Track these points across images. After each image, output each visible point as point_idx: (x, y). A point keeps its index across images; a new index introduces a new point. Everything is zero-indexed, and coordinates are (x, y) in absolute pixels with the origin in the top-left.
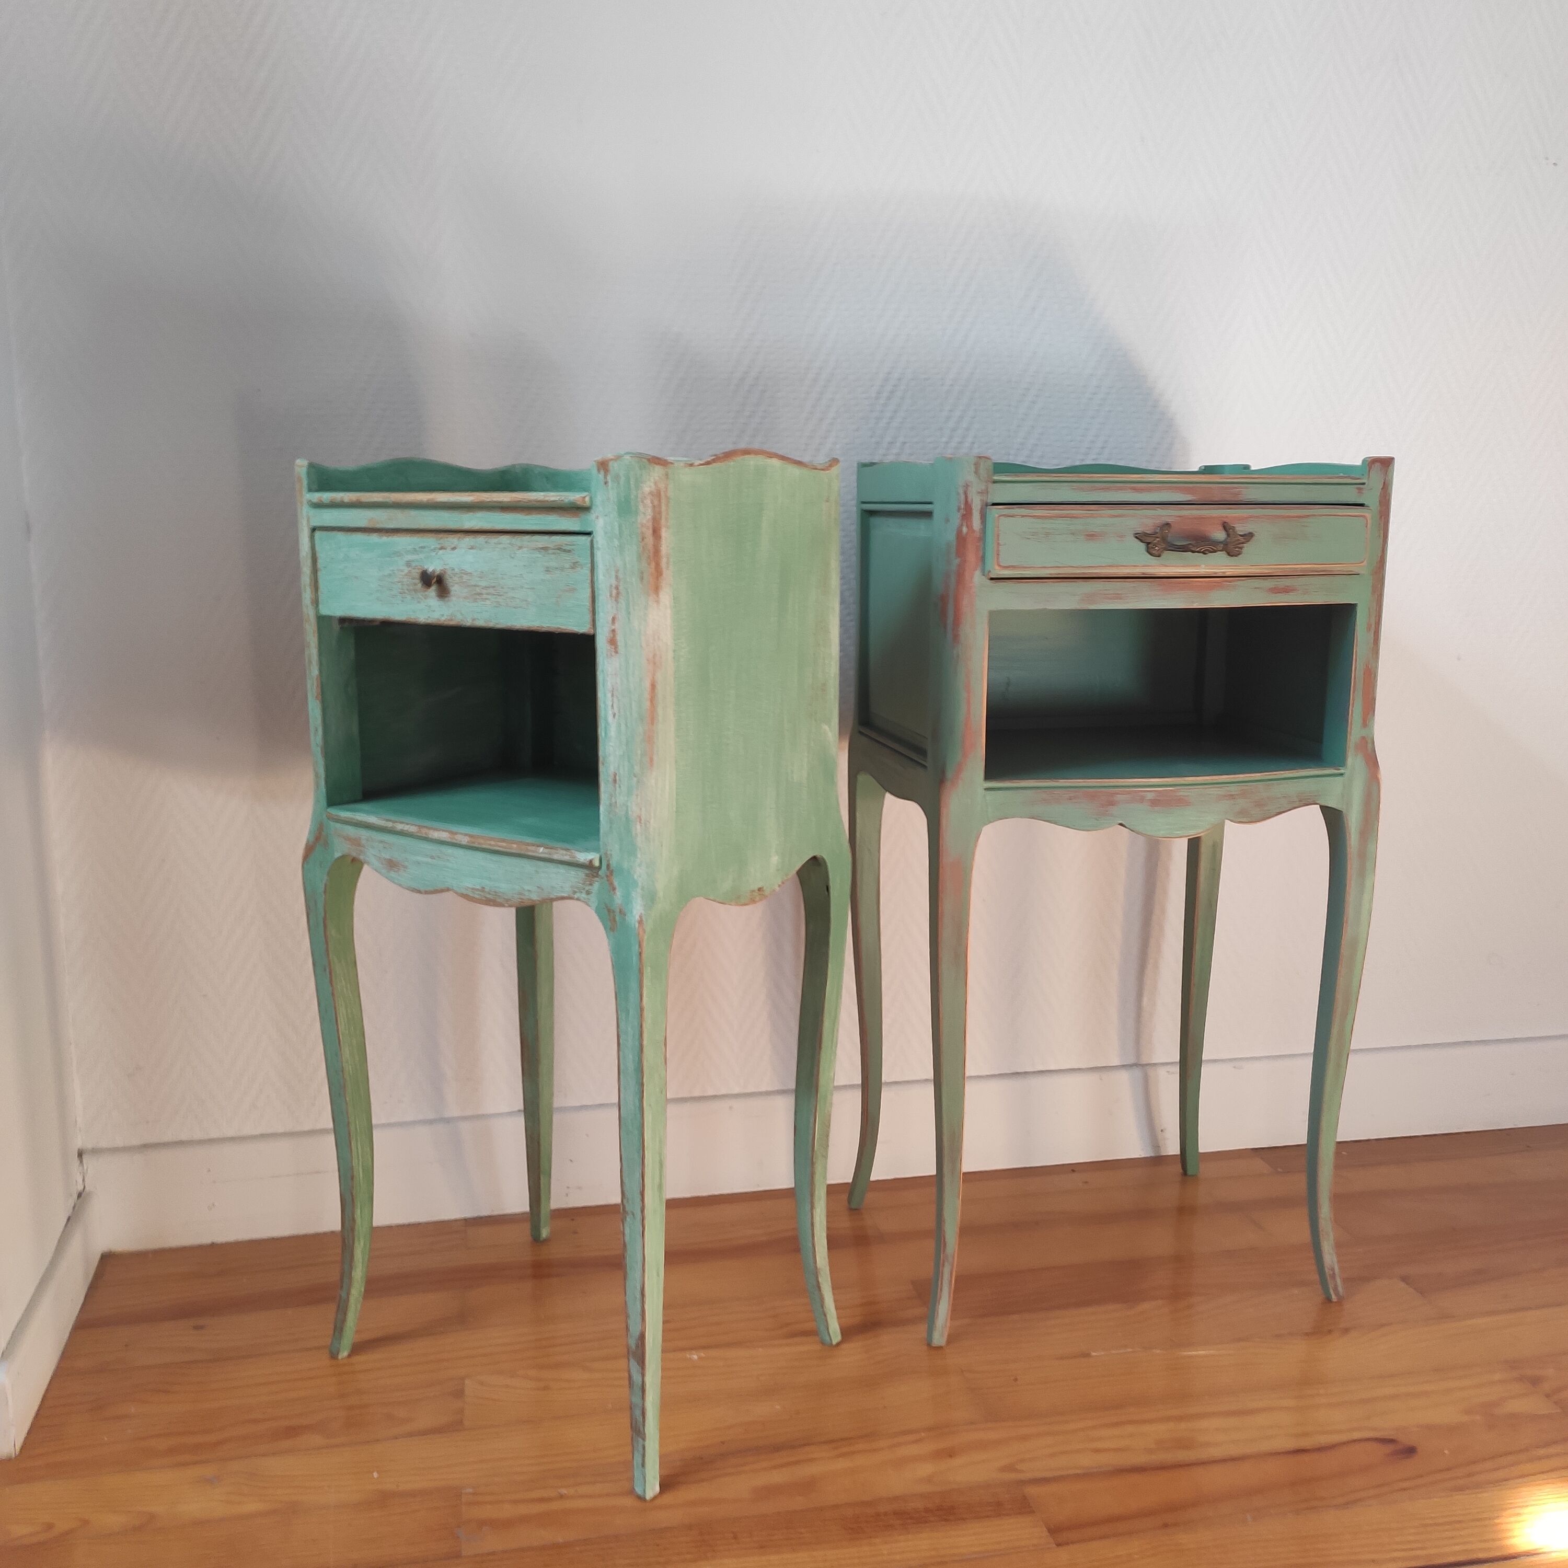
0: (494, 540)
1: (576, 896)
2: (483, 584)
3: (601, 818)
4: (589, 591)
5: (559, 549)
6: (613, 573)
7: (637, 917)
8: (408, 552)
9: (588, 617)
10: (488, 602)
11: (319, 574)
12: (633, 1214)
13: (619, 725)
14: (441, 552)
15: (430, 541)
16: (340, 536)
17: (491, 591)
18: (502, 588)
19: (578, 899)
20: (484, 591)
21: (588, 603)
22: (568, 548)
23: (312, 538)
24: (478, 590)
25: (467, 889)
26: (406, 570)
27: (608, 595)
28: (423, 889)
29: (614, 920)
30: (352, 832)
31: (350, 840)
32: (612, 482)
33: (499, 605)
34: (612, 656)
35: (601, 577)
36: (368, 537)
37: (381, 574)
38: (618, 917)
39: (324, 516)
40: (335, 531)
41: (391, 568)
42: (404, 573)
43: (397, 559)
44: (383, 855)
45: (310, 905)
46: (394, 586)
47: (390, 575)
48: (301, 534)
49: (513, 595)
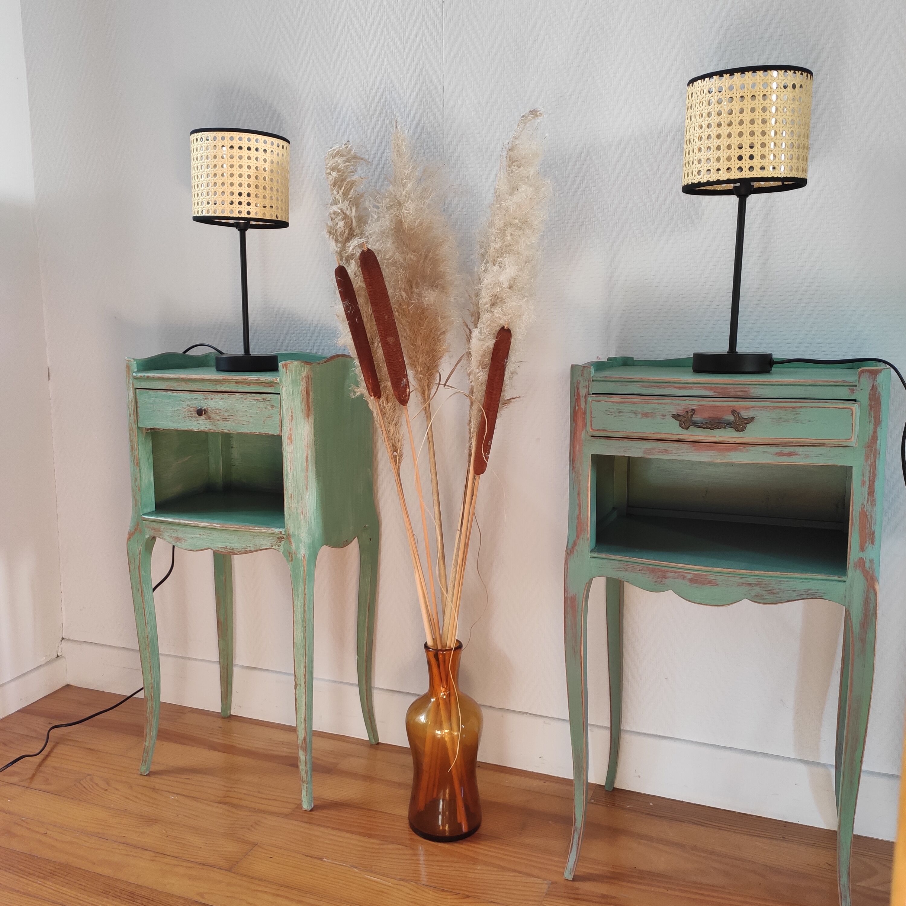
0: (232, 396)
1: (273, 548)
2: (228, 414)
3: (285, 513)
4: (279, 417)
5: (265, 400)
6: (290, 411)
7: (303, 555)
8: (188, 400)
9: (279, 429)
10: (229, 422)
11: (138, 409)
12: (300, 684)
13: (293, 474)
14: (206, 400)
15: (200, 396)
16: (150, 391)
17: (231, 417)
18: (237, 416)
19: (273, 549)
20: (228, 417)
21: (279, 423)
22: (269, 399)
23: (135, 394)
24: (224, 417)
25: (218, 548)
26: (189, 408)
27: (288, 419)
28: (195, 549)
29: (292, 557)
30: (156, 525)
31: (154, 529)
32: (290, 372)
33: (235, 423)
34: (289, 444)
35: (284, 412)
36: (166, 393)
37: (173, 409)
38: (293, 556)
39: (142, 383)
40: (148, 390)
41: (179, 407)
42: (186, 409)
43: (182, 403)
44: (173, 535)
45: (131, 560)
46: (180, 415)
47: (178, 410)
48: (128, 391)
49: (241, 419)
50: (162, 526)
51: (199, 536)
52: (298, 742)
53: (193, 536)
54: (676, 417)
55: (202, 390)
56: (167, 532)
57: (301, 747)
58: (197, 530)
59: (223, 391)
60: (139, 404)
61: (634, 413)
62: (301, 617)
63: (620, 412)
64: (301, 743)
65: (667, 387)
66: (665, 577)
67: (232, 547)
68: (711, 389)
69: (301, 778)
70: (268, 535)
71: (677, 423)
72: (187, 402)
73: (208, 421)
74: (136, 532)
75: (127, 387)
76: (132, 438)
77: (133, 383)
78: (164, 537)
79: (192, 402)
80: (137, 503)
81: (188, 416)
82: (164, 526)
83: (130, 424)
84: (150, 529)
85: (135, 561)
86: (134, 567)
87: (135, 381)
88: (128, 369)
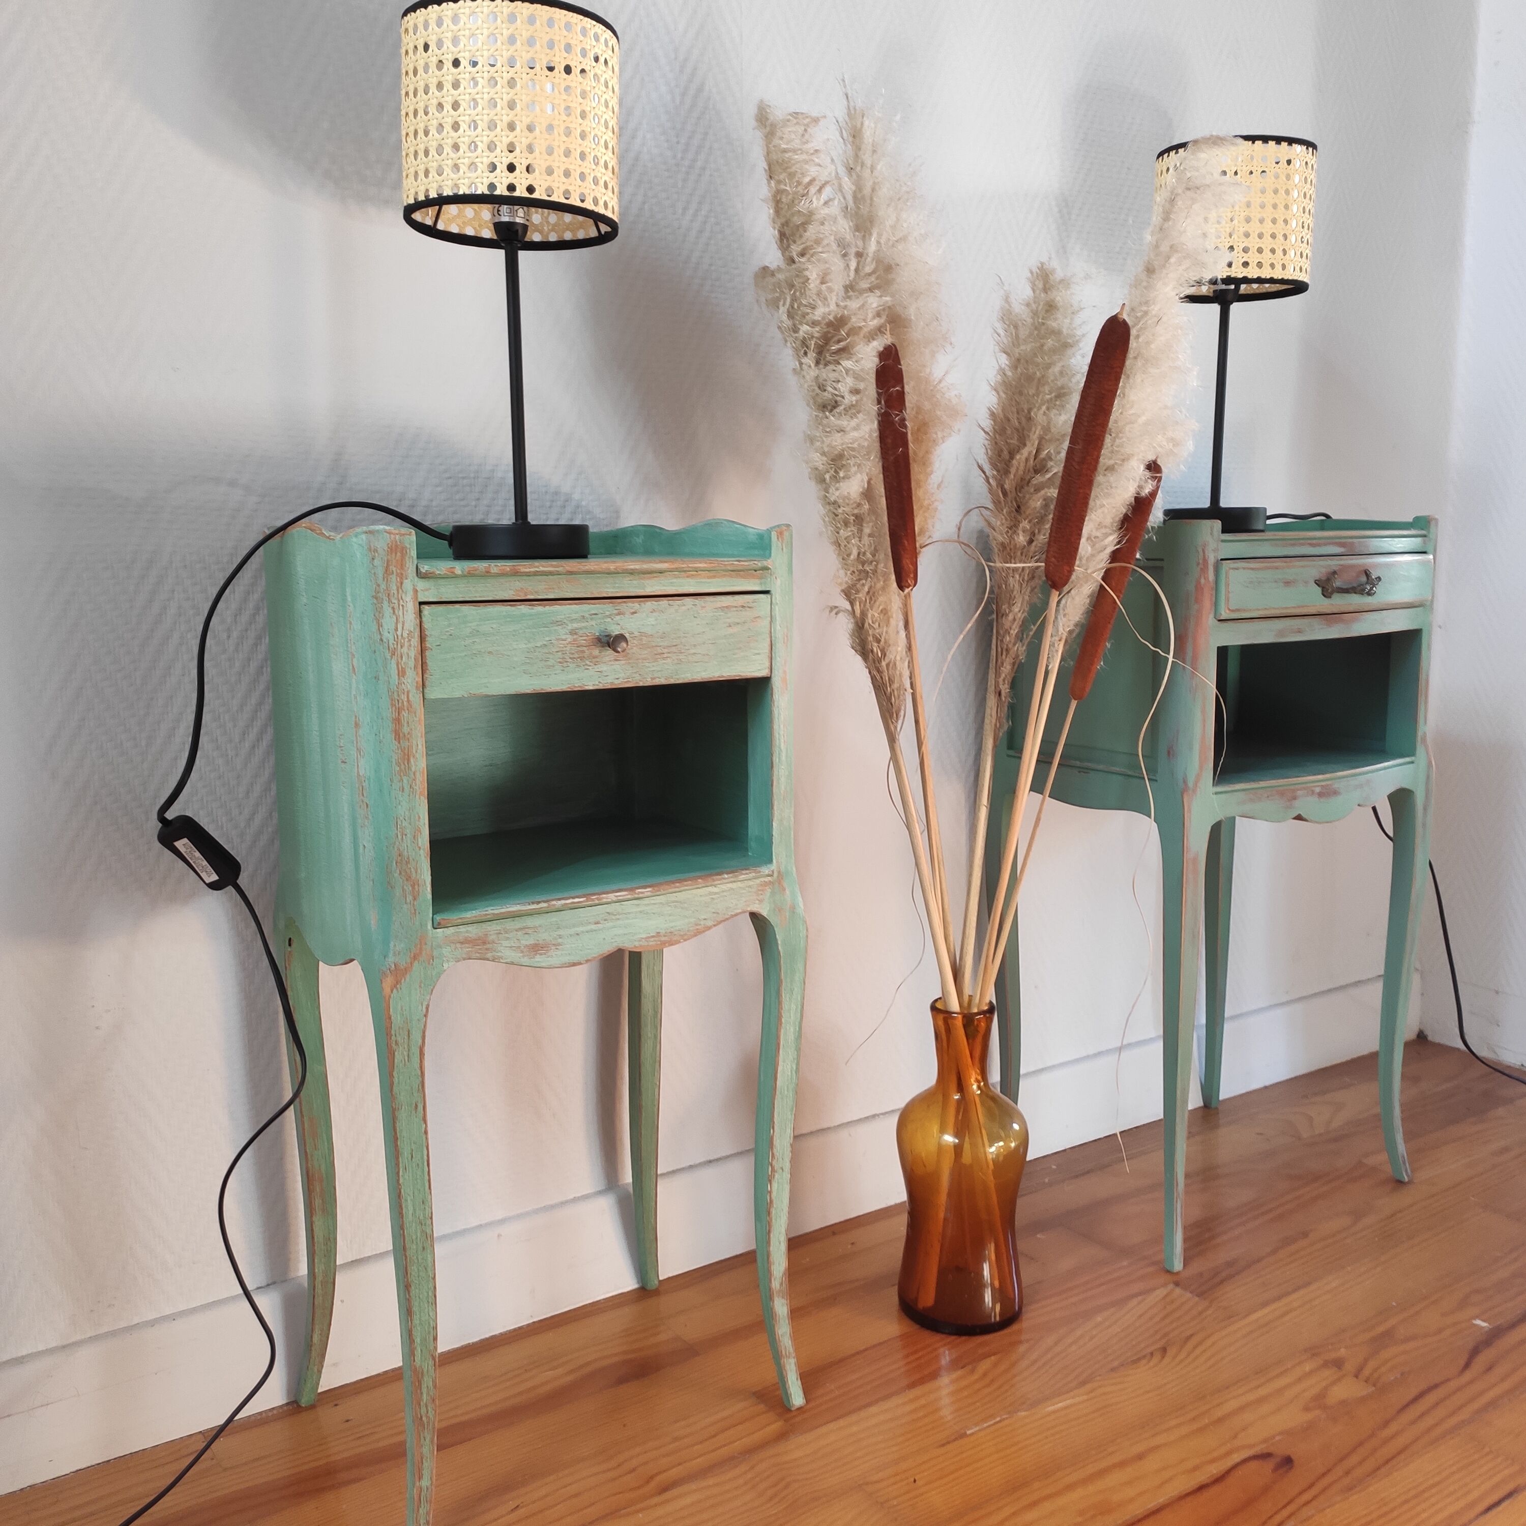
0: (677, 603)
2: (665, 644)
4: (768, 640)
5: (742, 607)
8: (572, 621)
9: (767, 663)
10: (669, 660)
11: (428, 653)
14: (618, 617)
15: (606, 608)
16: (465, 608)
17: (674, 649)
18: (684, 646)
20: (666, 650)
21: (767, 650)
22: (750, 605)
23: (420, 613)
24: (659, 650)
29: (784, 916)
30: (473, 931)
31: (469, 942)
32: (784, 547)
33: (680, 662)
35: (778, 627)
36: (513, 608)
37: (530, 645)
39: (443, 590)
40: (457, 606)
41: (547, 639)
42: (567, 642)
43: (556, 628)
44: (524, 942)
45: (399, 1039)
46: (551, 656)
47: (545, 645)
48: (396, 612)
49: (692, 651)
50: (492, 928)
51: (593, 927)
52: (773, 1284)
53: (578, 929)
56: (508, 939)
57: (780, 1291)
58: (592, 915)
59: (659, 593)
60: (430, 642)
61: (1276, 582)
64: (778, 1286)
66: (1295, 798)
67: (669, 931)
69: (785, 1353)
70: (742, 884)
71: (1319, 590)
72: (570, 625)
73: (623, 662)
74: (416, 964)
75: (390, 601)
76: (406, 729)
77: (416, 591)
78: (499, 954)
79: (583, 625)
80: (421, 891)
81: (572, 656)
82: (498, 928)
83: (398, 695)
84: (458, 945)
85: (411, 1037)
86: (405, 1053)
87: (421, 584)
88: (399, 554)
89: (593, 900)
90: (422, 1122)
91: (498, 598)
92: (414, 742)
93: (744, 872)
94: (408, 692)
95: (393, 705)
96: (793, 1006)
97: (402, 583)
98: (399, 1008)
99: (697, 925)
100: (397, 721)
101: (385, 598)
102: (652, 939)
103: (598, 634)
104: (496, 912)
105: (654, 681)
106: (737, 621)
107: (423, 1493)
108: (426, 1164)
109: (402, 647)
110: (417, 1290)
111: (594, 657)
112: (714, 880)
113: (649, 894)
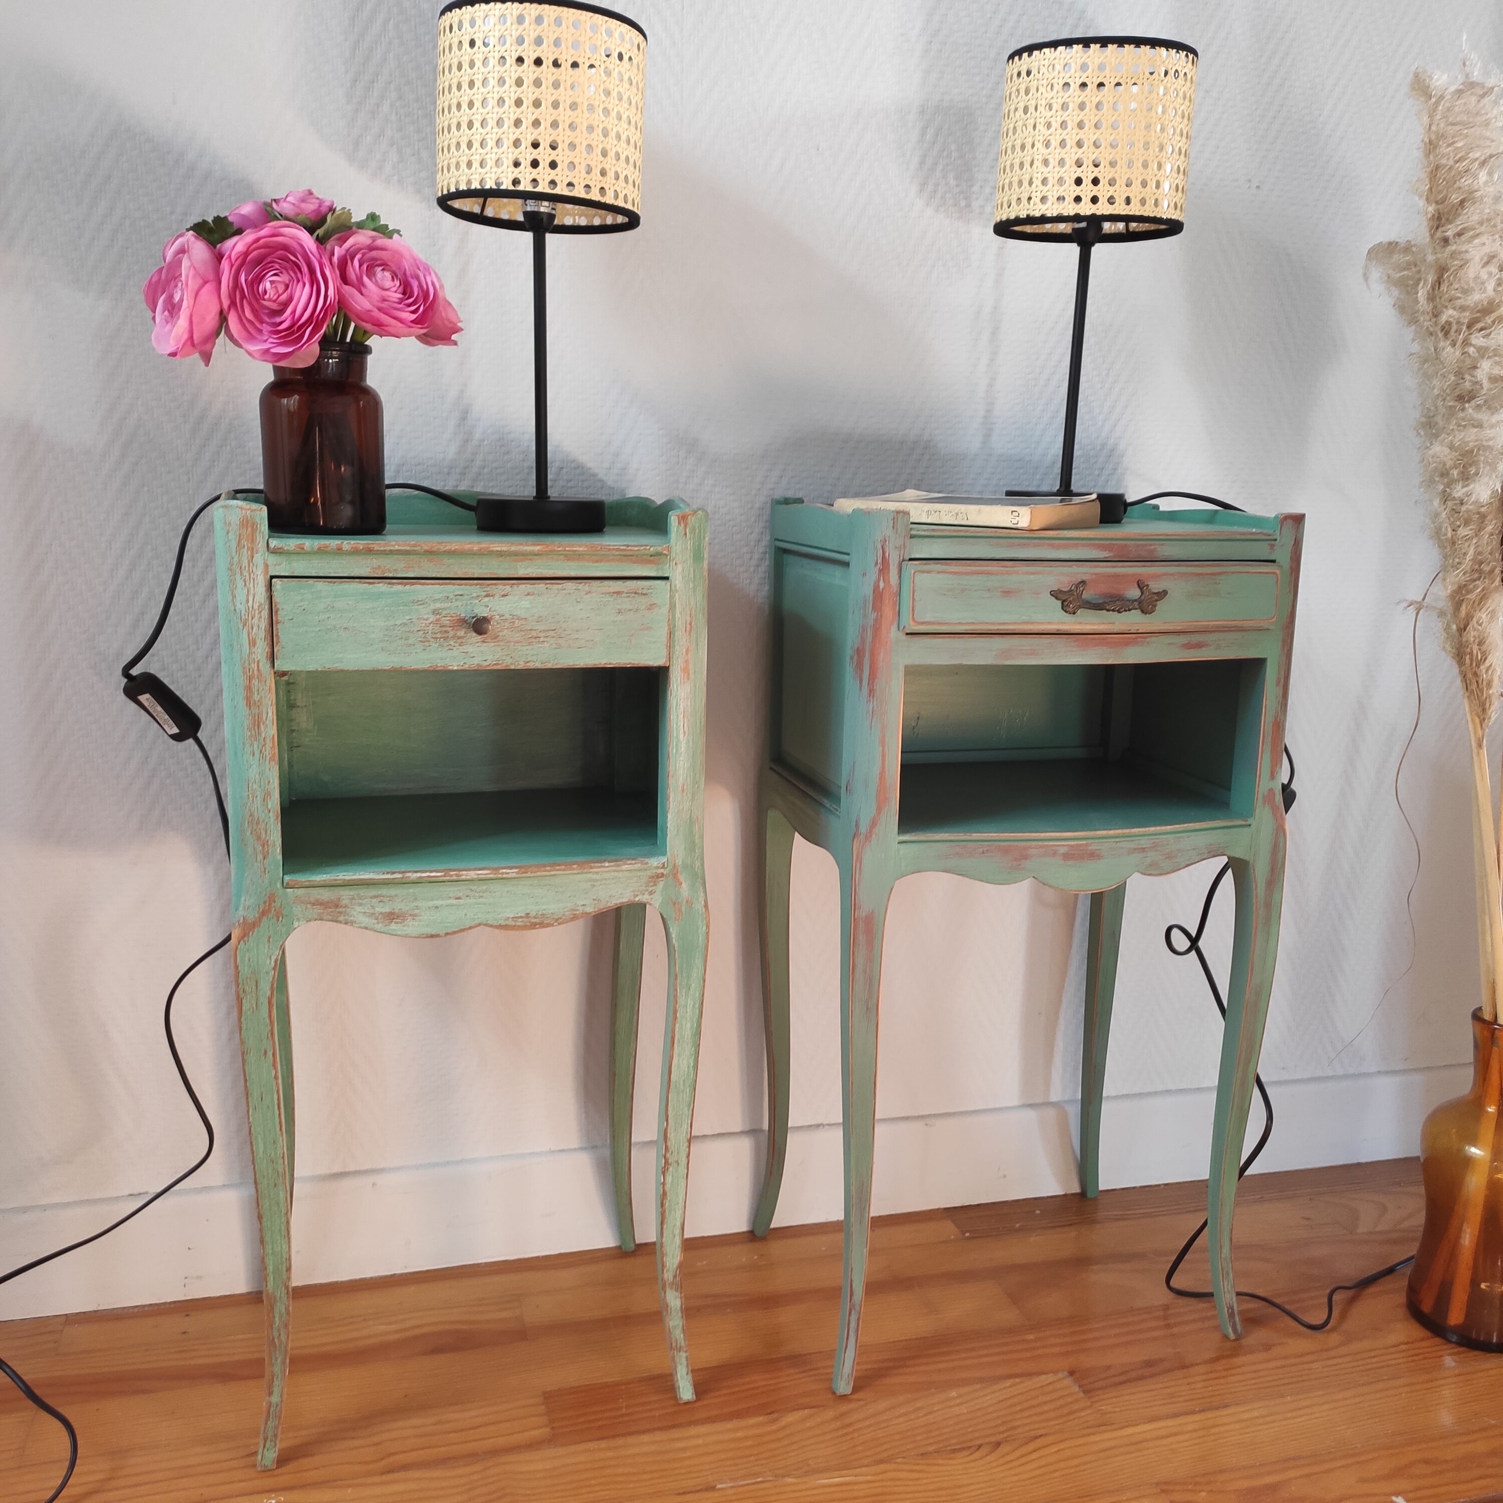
0: (556, 586)
1: (637, 899)
2: (542, 628)
4: (666, 628)
5: (636, 593)
6: (689, 612)
7: (703, 903)
8: (435, 601)
9: (664, 652)
10: (546, 645)
11: (278, 626)
12: (677, 1162)
13: (689, 742)
14: (487, 599)
15: (473, 589)
16: (321, 585)
17: (552, 633)
18: (564, 630)
19: (639, 901)
20: (542, 635)
21: (664, 639)
22: (644, 592)
23: (270, 586)
24: (534, 634)
25: (508, 919)
26: (432, 618)
27: (684, 630)
28: (442, 933)
29: (680, 910)
30: (326, 895)
31: (321, 904)
32: (691, 533)
33: (559, 647)
34: (684, 683)
35: (678, 615)
37: (388, 623)
38: (683, 908)
39: (295, 564)
40: (311, 581)
41: (408, 617)
42: (429, 621)
43: (418, 607)
44: (378, 909)
45: (247, 988)
46: (411, 635)
47: (405, 624)
48: (248, 584)
49: (577, 636)
50: (345, 894)
52: (666, 1276)
53: (436, 903)
54: (1055, 594)
55: (476, 576)
56: (361, 905)
57: (672, 1283)
58: (452, 890)
59: (534, 575)
60: (281, 616)
61: (989, 590)
62: (691, 1028)
63: (963, 591)
64: (671, 1278)
65: (1036, 546)
67: (540, 913)
68: (1104, 548)
69: (674, 1345)
70: (627, 874)
72: (432, 604)
73: (492, 644)
74: (265, 919)
75: (241, 574)
76: (256, 697)
77: (266, 566)
78: (352, 918)
79: (447, 605)
80: (270, 851)
81: (434, 636)
82: (351, 893)
83: (249, 664)
84: (309, 906)
85: (259, 988)
86: (254, 1002)
87: (272, 559)
88: (249, 529)
89: (451, 876)
90: (272, 1068)
91: (352, 575)
92: (265, 710)
93: (629, 862)
94: (258, 662)
95: (244, 673)
96: (690, 1003)
97: (253, 557)
98: (247, 959)
99: (574, 910)
100: (249, 688)
101: (238, 571)
102: (520, 920)
103: (463, 615)
104: (347, 878)
105: (528, 664)
106: (629, 607)
107: (272, 1409)
108: (276, 1107)
109: (252, 619)
110: (269, 1223)
111: (459, 638)
112: (591, 868)
113: (514, 875)
